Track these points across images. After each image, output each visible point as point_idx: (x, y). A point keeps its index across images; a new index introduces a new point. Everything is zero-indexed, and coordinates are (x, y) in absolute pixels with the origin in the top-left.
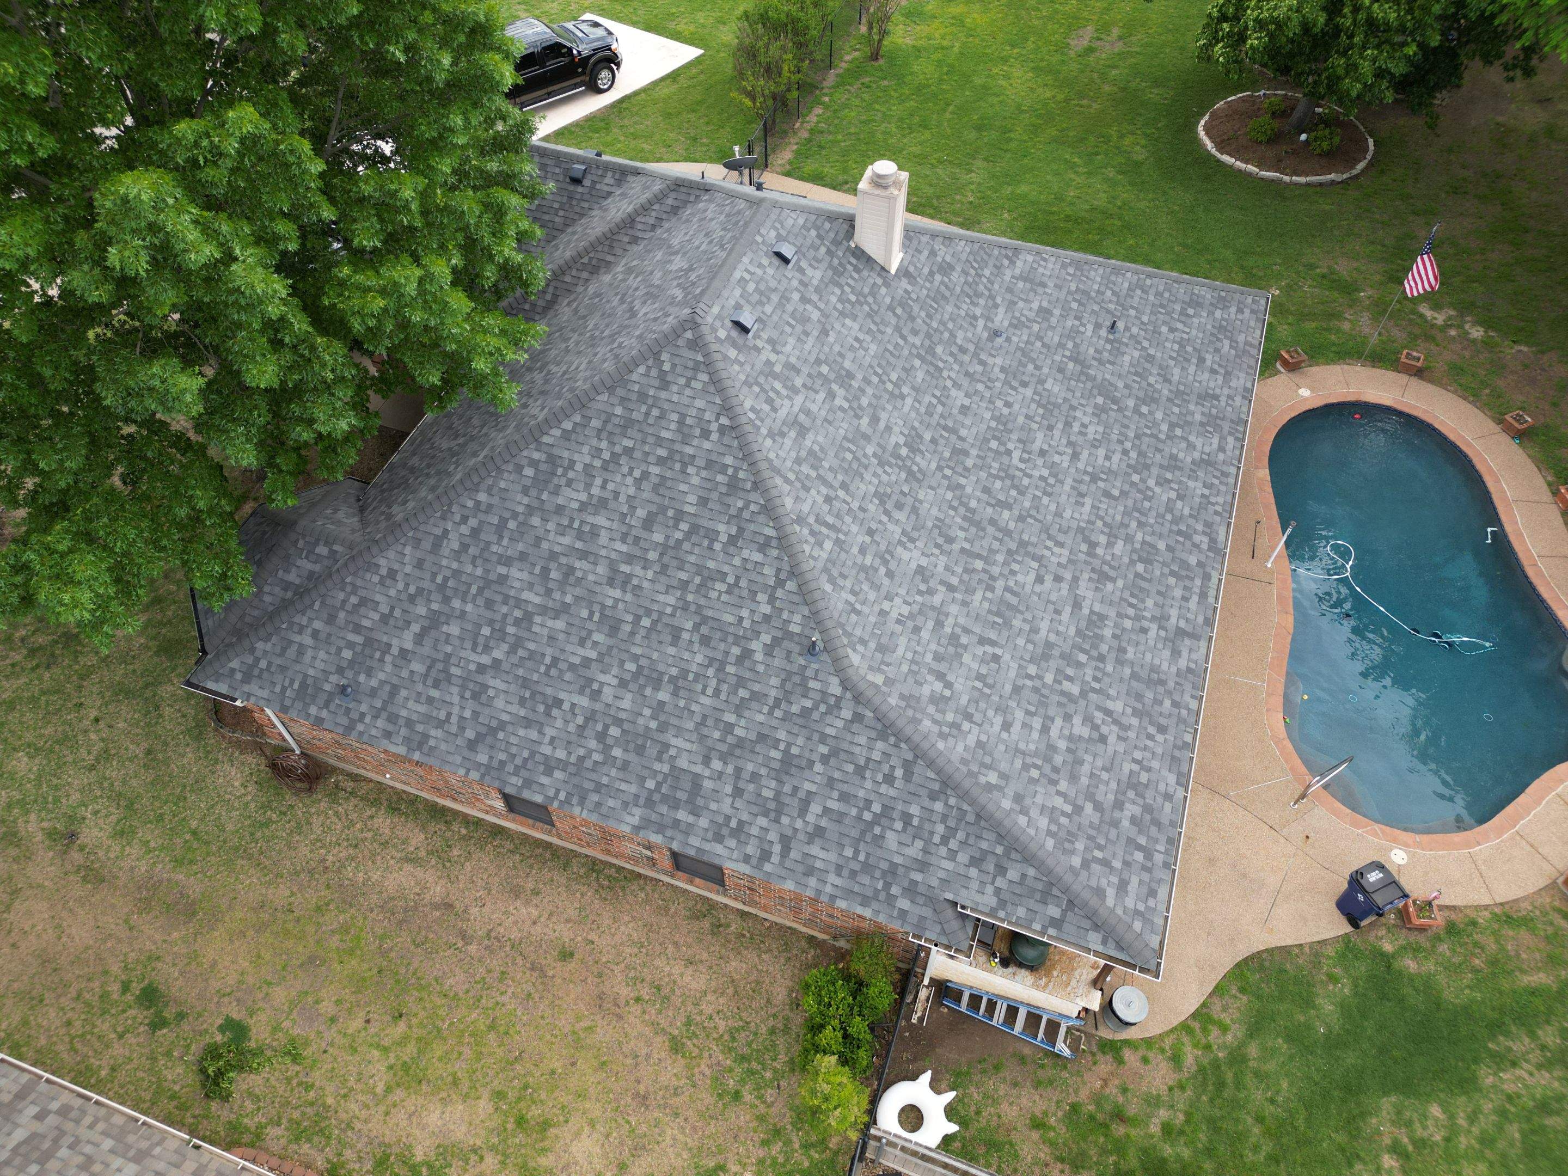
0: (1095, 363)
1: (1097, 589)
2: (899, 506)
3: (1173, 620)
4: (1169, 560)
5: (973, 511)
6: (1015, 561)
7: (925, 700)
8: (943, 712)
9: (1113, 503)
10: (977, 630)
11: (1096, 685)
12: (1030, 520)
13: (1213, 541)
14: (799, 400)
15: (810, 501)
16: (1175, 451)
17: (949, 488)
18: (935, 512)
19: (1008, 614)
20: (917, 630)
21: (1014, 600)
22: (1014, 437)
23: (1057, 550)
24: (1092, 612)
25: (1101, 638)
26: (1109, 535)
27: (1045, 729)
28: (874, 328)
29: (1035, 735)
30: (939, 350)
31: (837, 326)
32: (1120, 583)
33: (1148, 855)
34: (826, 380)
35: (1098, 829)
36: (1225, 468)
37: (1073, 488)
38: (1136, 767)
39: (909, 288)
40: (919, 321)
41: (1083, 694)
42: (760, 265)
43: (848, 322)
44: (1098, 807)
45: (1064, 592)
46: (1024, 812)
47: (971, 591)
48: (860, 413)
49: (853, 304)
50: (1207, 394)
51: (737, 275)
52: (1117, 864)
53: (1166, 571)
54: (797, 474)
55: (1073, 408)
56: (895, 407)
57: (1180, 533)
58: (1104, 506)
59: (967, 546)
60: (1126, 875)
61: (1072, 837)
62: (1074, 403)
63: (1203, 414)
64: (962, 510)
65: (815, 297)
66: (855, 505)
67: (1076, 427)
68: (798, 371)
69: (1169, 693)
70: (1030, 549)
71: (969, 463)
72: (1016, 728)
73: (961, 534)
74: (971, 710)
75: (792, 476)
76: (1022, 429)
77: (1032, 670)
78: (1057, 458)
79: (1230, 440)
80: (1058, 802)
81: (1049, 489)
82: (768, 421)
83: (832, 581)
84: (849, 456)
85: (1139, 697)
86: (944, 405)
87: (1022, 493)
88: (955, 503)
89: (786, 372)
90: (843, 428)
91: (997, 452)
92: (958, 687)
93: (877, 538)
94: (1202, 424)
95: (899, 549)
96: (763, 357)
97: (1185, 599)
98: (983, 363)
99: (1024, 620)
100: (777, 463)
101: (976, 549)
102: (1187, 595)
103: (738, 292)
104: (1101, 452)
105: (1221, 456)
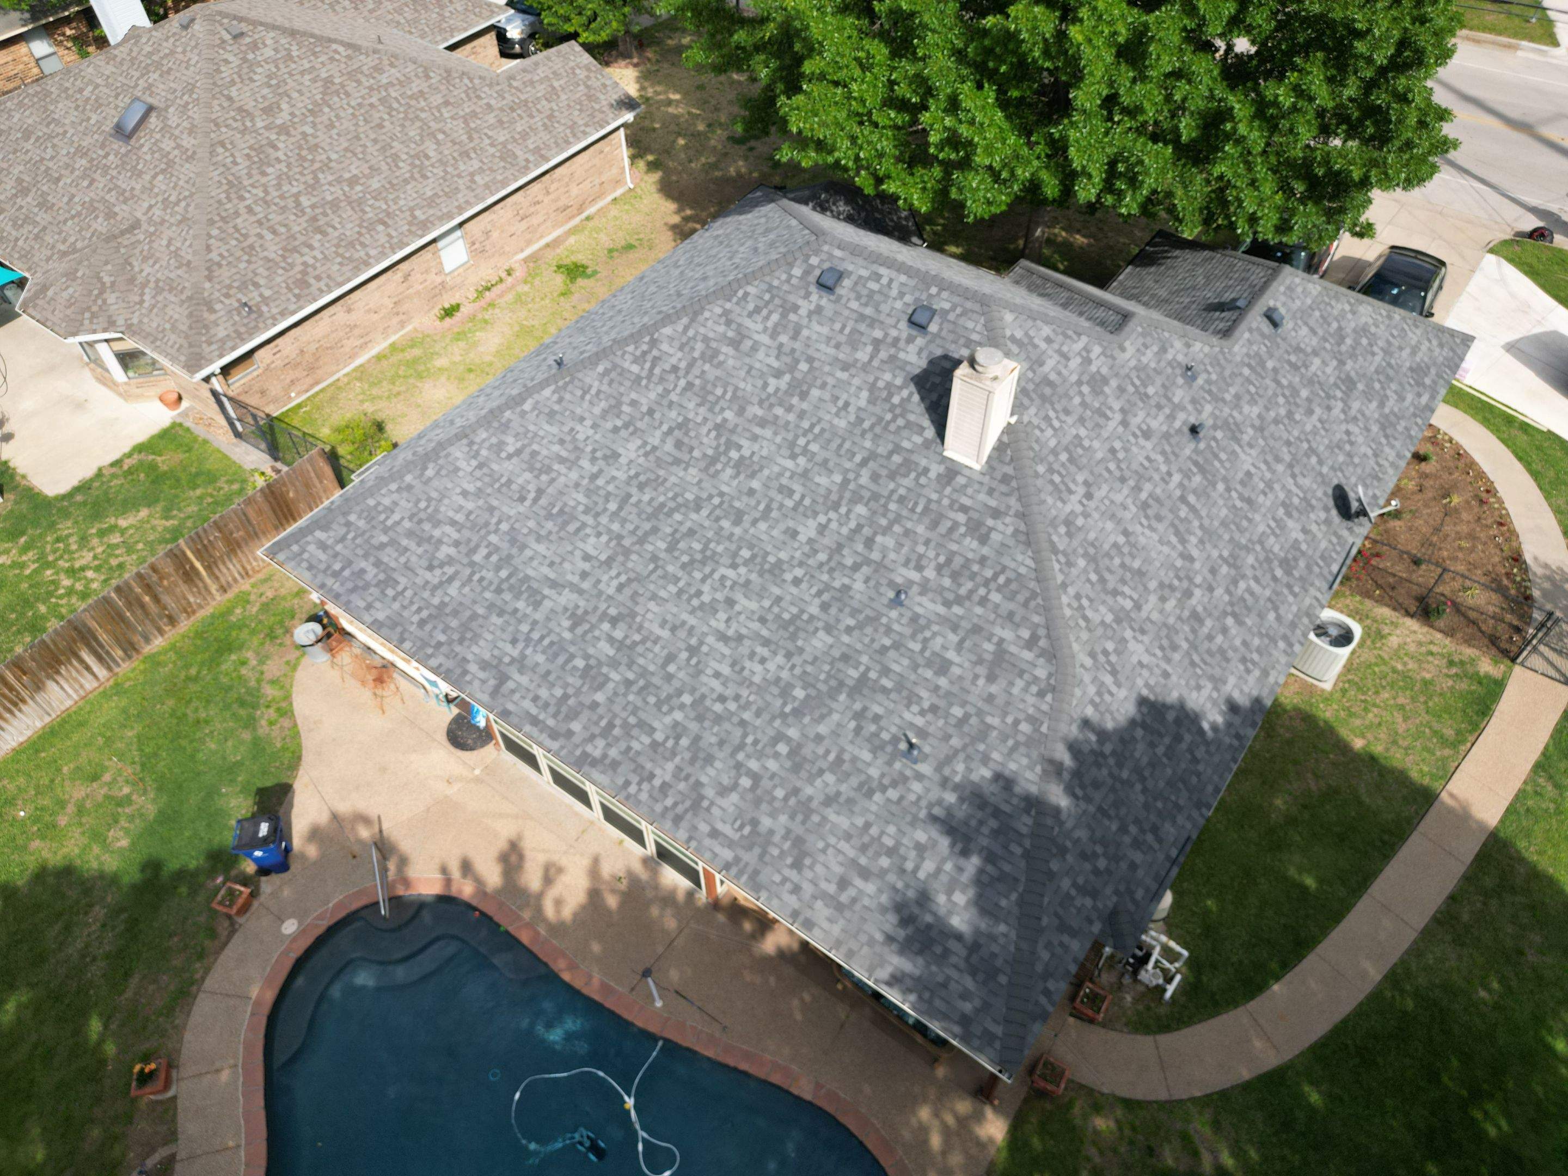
0: (858, 706)
1: (566, 609)
2: (679, 444)
3: (516, 676)
4: (581, 698)
5: (669, 514)
6: (610, 540)
7: (503, 437)
8: (489, 449)
9: (660, 661)
10: (550, 490)
11: (476, 577)
12: (651, 567)
13: (594, 763)
14: (765, 339)
15: (671, 351)
16: (718, 764)
17: (698, 498)
18: (673, 479)
19: (560, 520)
20: (562, 442)
21: (571, 528)
22: (754, 577)
23: (615, 583)
24: (544, 597)
25: (517, 597)
26: (621, 642)
27: (453, 523)
28: (866, 425)
29: (451, 514)
30: (861, 509)
31: (856, 381)
32: (567, 635)
33: (336, 574)
34: (792, 368)
35: (367, 541)
36: (684, 824)
37: (684, 623)
38: (400, 588)
39: (932, 474)
40: (892, 486)
41: (472, 564)
42: (902, 295)
43: (865, 394)
44: (382, 546)
45: (569, 577)
46: (399, 490)
47: (589, 493)
48: (766, 404)
49: (888, 399)
50: (804, 854)
51: (883, 271)
52: (339, 548)
53: (570, 691)
54: (694, 338)
55: (789, 655)
56: (779, 447)
57: (611, 725)
58: (657, 649)
59: (633, 500)
60: (330, 552)
61: (370, 519)
62: (797, 660)
63: (771, 832)
64: (672, 504)
65: (883, 355)
66: (674, 397)
67: (761, 651)
68: (794, 337)
69: (450, 642)
70: (620, 558)
71: (725, 524)
72: (460, 500)
73: (646, 498)
74: (485, 470)
75: (691, 333)
76: (764, 588)
77: (504, 527)
78: (722, 616)
79: (727, 854)
80: (396, 517)
81: (685, 597)
82: (737, 310)
83: (607, 372)
84: (719, 392)
85: (455, 613)
86: (795, 509)
87: (684, 566)
88: (680, 500)
89: (791, 326)
90: (746, 387)
91: (735, 555)
92: (506, 464)
93: (647, 418)
94: (755, 823)
95: (639, 442)
96: (800, 302)
97: (536, 699)
98: (856, 567)
99: (550, 533)
100: (701, 318)
101: (628, 508)
102: (540, 703)
103: (864, 273)
104: (726, 670)
105: (704, 828)
